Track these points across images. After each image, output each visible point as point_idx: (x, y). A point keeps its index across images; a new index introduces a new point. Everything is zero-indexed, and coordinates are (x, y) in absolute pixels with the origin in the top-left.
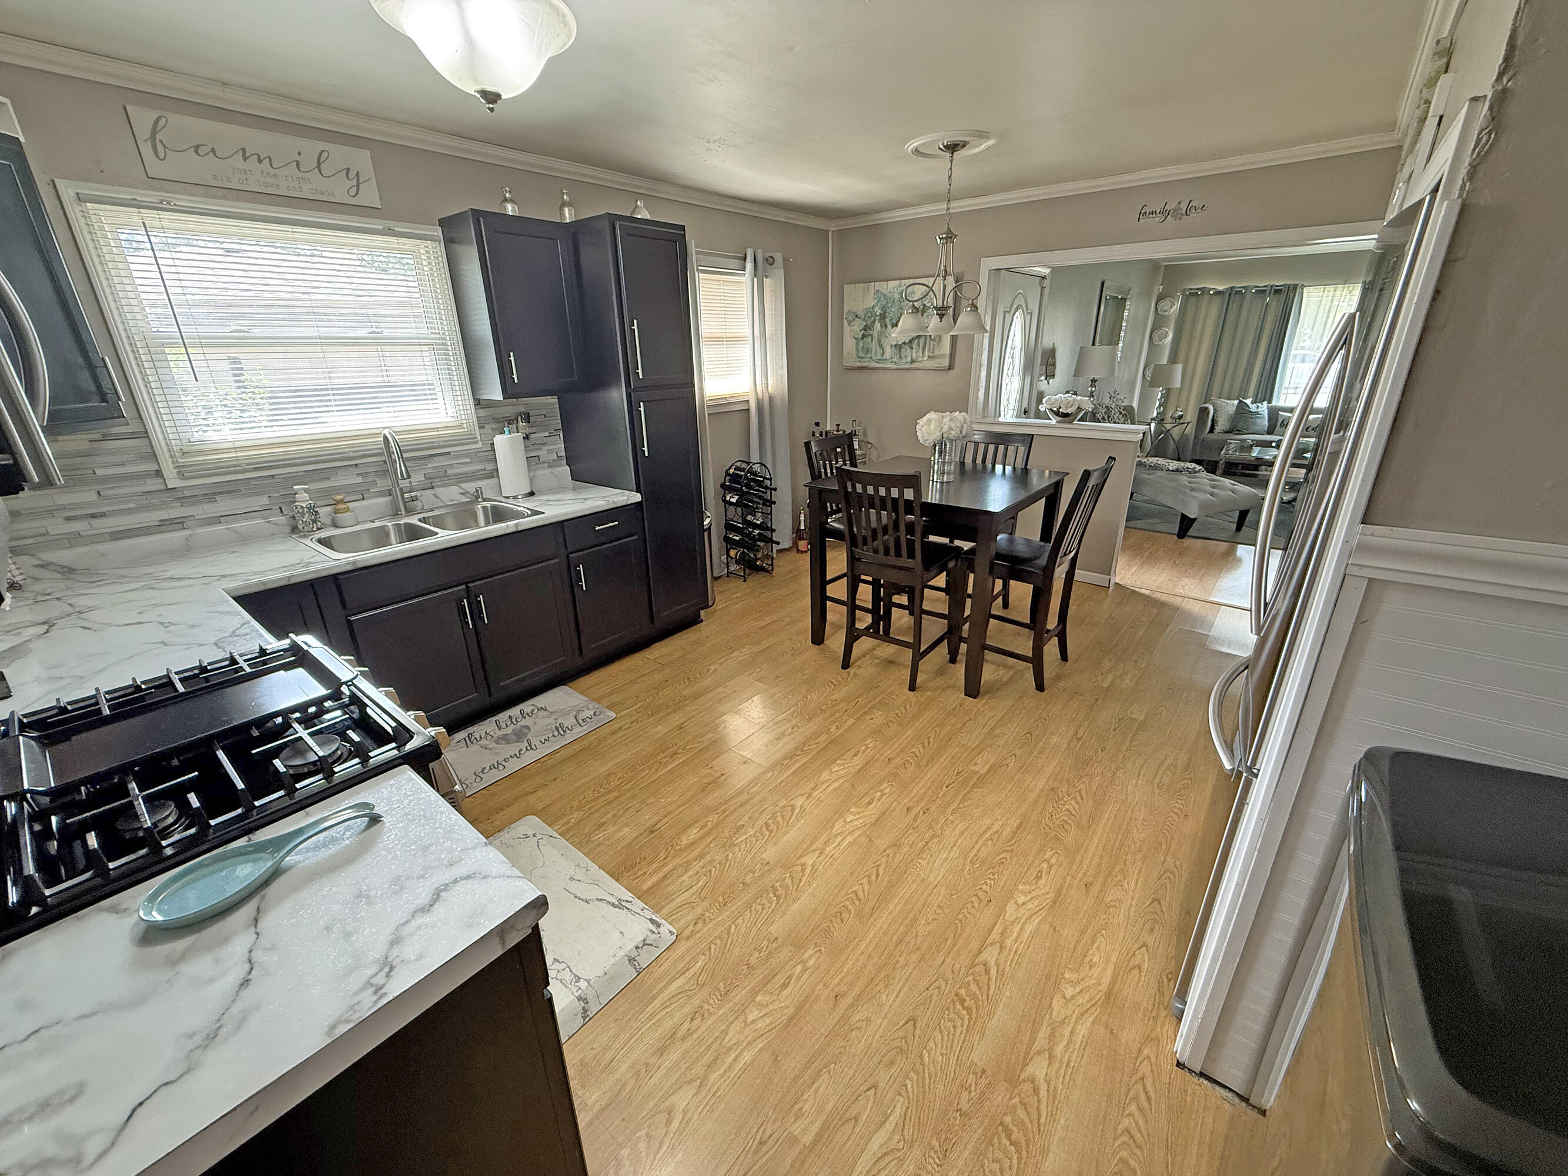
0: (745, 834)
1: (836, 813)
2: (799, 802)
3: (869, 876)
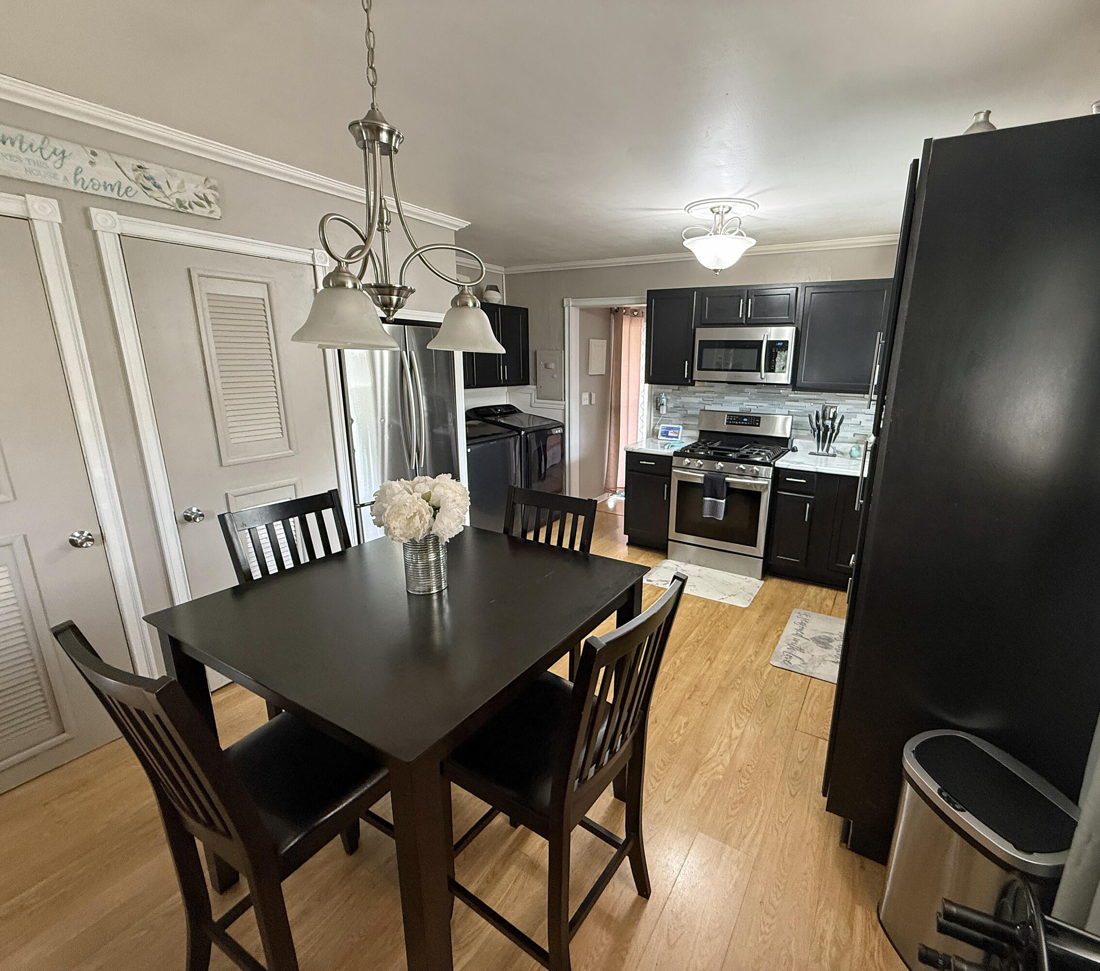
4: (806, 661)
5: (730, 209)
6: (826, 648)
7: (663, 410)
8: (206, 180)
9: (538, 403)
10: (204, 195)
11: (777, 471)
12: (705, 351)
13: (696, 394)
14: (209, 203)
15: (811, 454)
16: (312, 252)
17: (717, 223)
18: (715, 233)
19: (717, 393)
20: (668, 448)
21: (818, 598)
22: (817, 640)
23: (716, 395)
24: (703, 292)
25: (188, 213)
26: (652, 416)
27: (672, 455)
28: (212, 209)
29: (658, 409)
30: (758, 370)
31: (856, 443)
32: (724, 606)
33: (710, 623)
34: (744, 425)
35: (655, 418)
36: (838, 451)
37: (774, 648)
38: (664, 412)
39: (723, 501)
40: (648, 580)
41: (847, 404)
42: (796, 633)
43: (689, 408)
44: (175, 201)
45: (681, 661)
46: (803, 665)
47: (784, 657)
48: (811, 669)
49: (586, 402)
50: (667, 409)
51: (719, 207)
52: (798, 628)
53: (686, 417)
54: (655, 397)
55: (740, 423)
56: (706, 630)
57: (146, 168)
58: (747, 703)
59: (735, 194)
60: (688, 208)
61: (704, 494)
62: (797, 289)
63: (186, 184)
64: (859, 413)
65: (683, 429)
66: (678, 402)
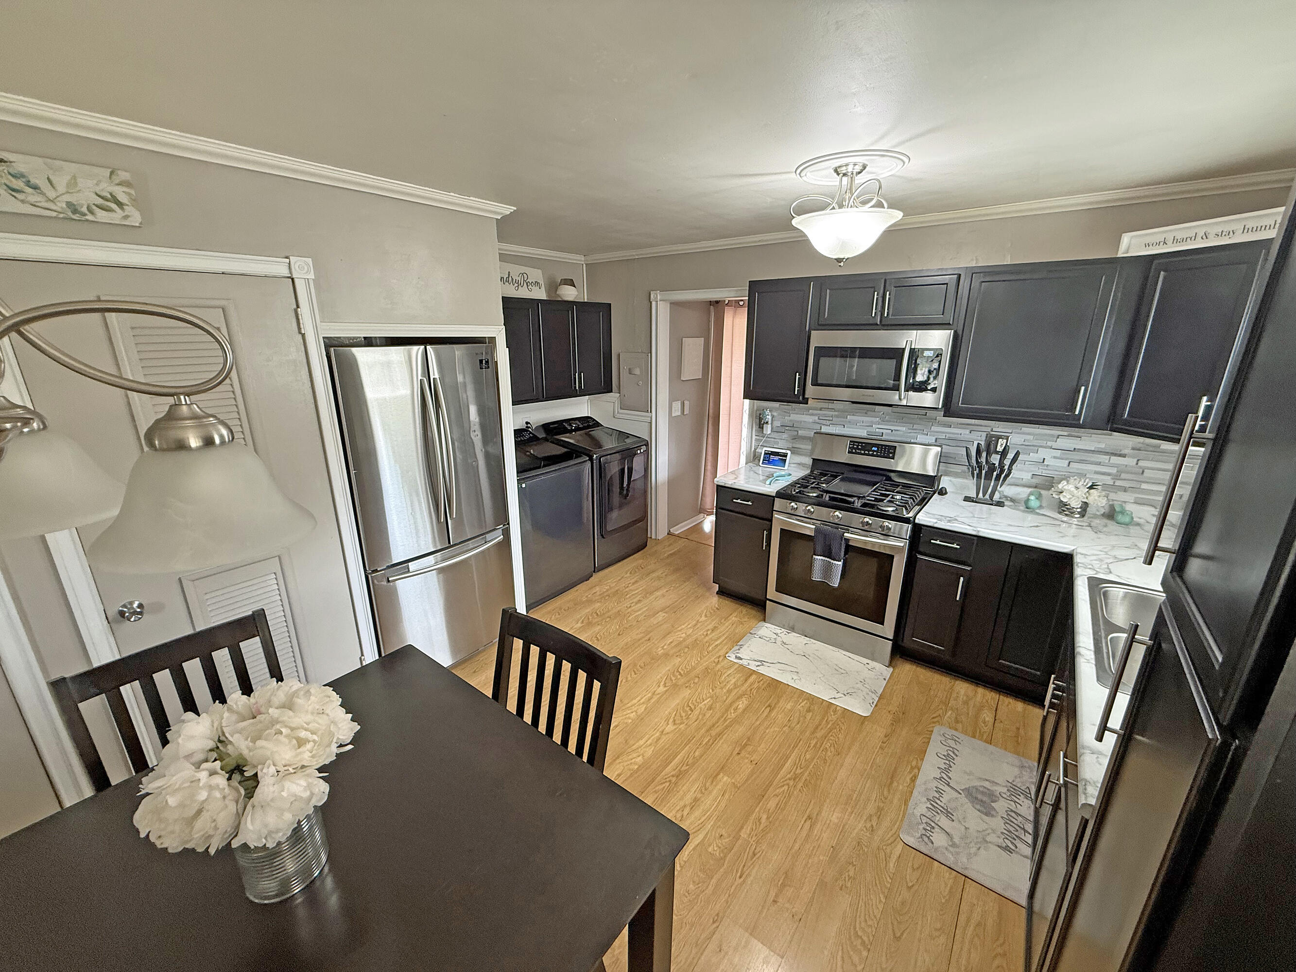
0: (705, 704)
1: (642, 719)
2: (670, 727)
3: (627, 681)
4: (956, 840)
5: (864, 167)
6: (987, 814)
7: (768, 429)
8: (112, 173)
9: (622, 413)
10: (111, 194)
11: (918, 529)
12: (823, 360)
13: (810, 411)
14: (120, 205)
15: (967, 499)
16: (287, 260)
17: (844, 188)
18: (841, 206)
19: (838, 411)
20: (770, 484)
21: (971, 703)
22: (970, 793)
24: (822, 282)
25: (87, 220)
26: (754, 436)
27: (774, 495)
28: (126, 213)
29: (761, 427)
30: (896, 388)
31: (1036, 487)
32: (835, 711)
33: (813, 742)
34: (873, 455)
35: (758, 437)
36: (1006, 497)
37: (906, 803)
38: (769, 432)
39: (840, 563)
40: (736, 657)
41: (1024, 433)
42: (939, 776)
43: (801, 428)
44: (64, 206)
45: (768, 818)
46: (951, 849)
47: (921, 827)
48: (965, 860)
49: (677, 412)
50: (772, 428)
51: (847, 165)
52: (943, 766)
53: (796, 438)
54: (758, 412)
55: (867, 452)
56: (808, 756)
57: (11, 162)
58: (863, 924)
59: (872, 144)
60: (801, 169)
61: (814, 551)
62: (959, 275)
63: (79, 180)
64: (1041, 447)
65: (791, 453)
66: (787, 419)
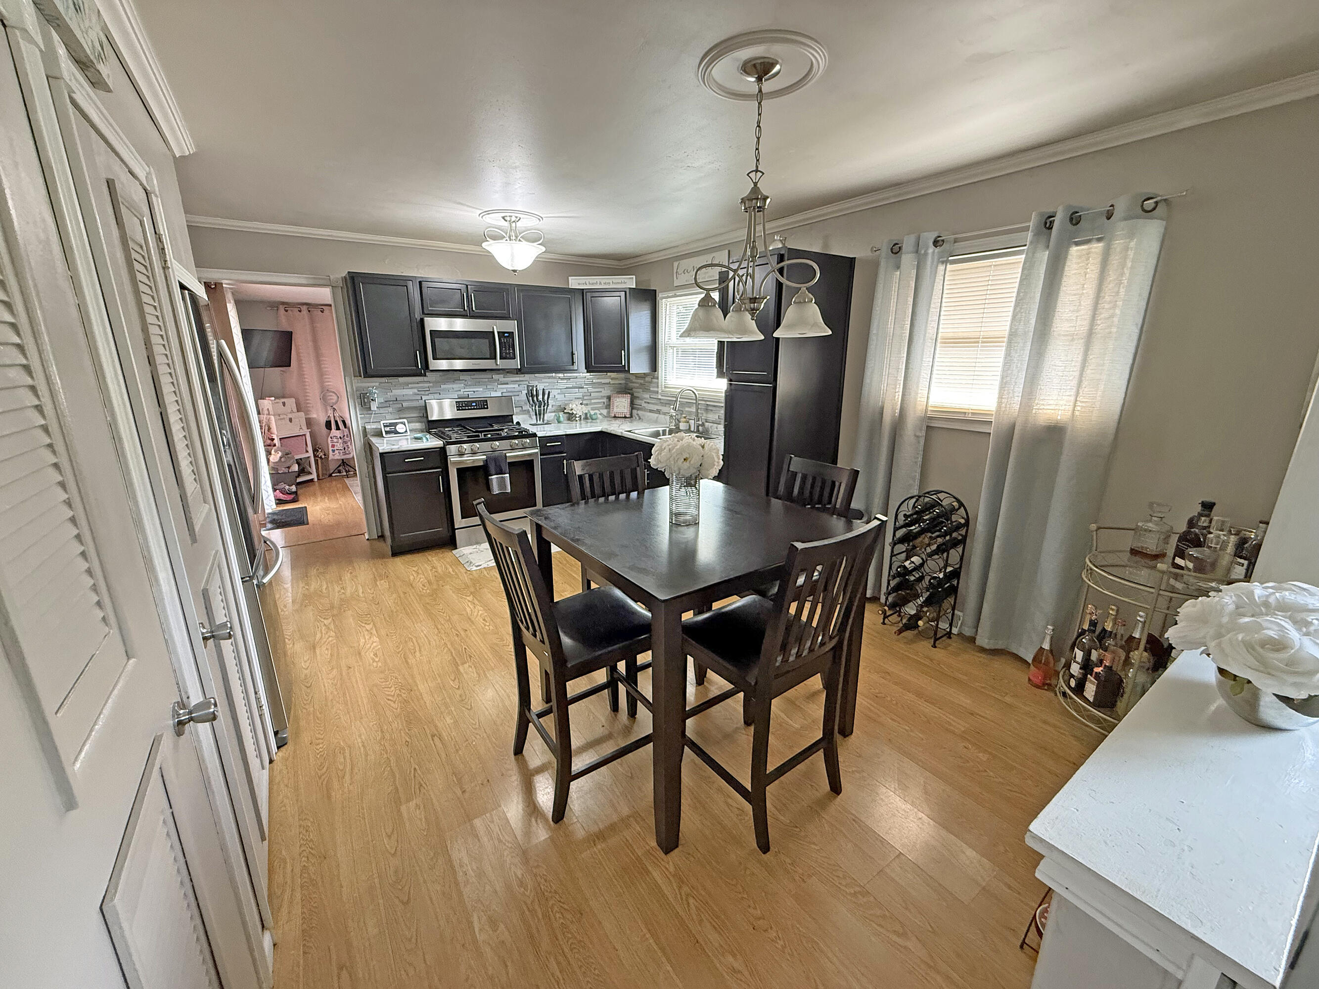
5: (520, 219)
7: (372, 407)
12: (439, 342)
13: (408, 385)
15: (532, 425)
19: (433, 382)
23: (431, 384)
26: (360, 414)
27: (442, 445)
30: (494, 358)
34: (474, 409)
39: (508, 475)
43: (404, 401)
50: (379, 405)
60: (485, 214)
61: (490, 473)
65: (408, 422)
66: (390, 395)
